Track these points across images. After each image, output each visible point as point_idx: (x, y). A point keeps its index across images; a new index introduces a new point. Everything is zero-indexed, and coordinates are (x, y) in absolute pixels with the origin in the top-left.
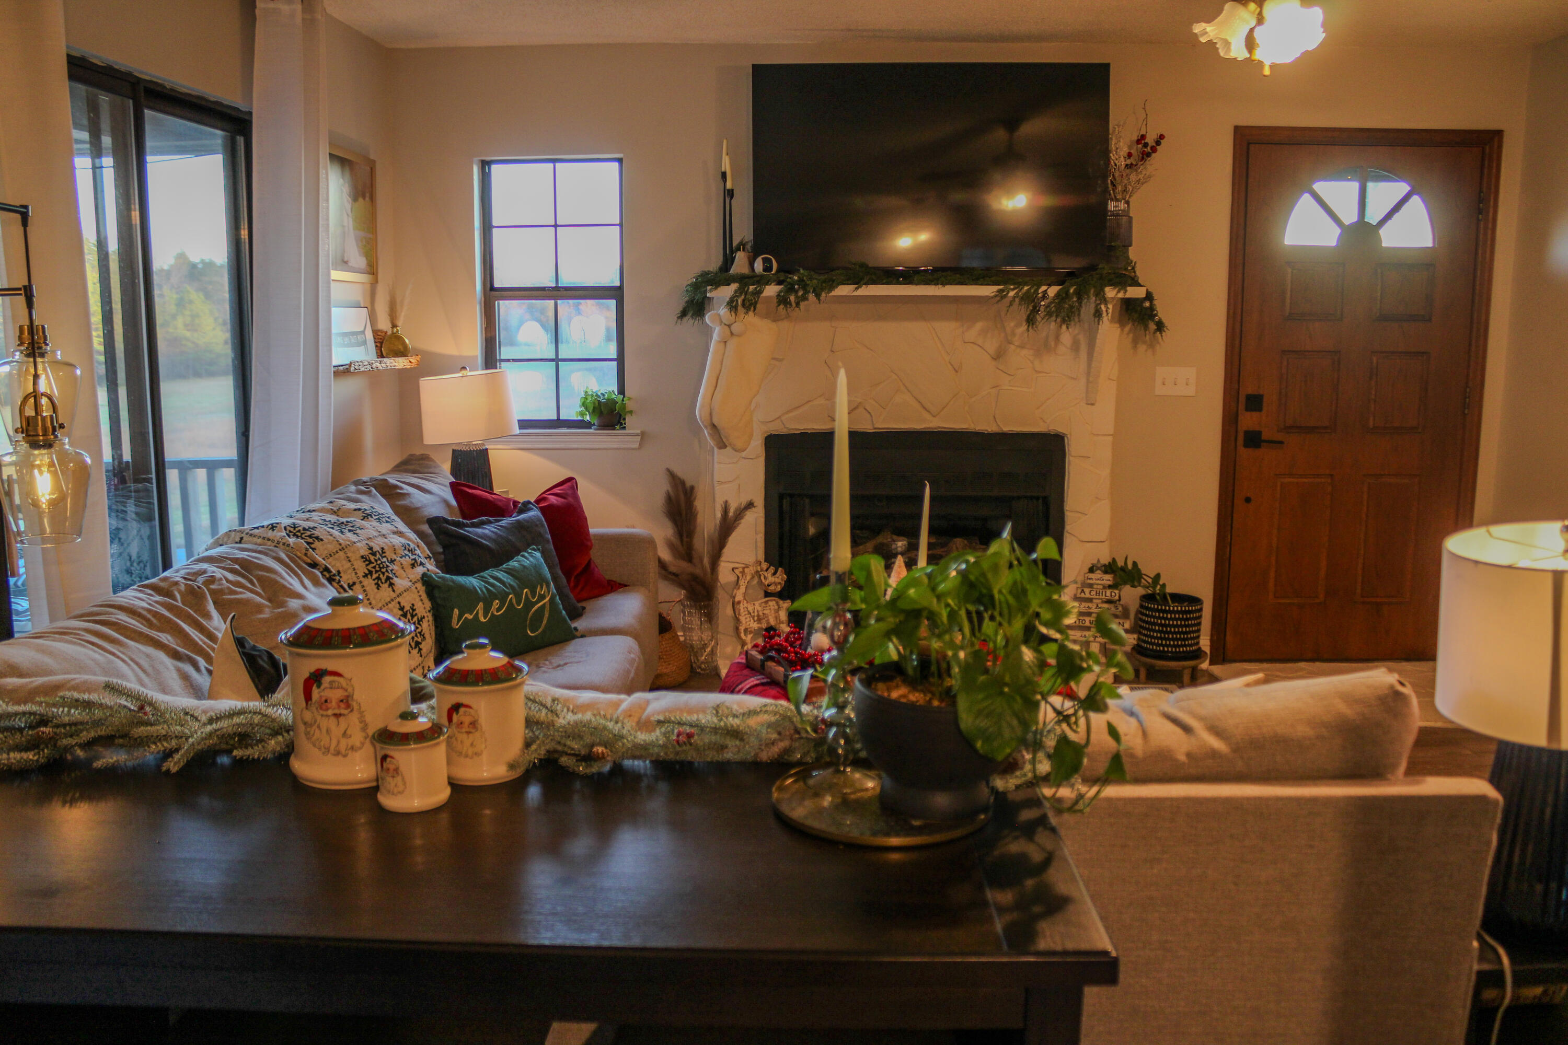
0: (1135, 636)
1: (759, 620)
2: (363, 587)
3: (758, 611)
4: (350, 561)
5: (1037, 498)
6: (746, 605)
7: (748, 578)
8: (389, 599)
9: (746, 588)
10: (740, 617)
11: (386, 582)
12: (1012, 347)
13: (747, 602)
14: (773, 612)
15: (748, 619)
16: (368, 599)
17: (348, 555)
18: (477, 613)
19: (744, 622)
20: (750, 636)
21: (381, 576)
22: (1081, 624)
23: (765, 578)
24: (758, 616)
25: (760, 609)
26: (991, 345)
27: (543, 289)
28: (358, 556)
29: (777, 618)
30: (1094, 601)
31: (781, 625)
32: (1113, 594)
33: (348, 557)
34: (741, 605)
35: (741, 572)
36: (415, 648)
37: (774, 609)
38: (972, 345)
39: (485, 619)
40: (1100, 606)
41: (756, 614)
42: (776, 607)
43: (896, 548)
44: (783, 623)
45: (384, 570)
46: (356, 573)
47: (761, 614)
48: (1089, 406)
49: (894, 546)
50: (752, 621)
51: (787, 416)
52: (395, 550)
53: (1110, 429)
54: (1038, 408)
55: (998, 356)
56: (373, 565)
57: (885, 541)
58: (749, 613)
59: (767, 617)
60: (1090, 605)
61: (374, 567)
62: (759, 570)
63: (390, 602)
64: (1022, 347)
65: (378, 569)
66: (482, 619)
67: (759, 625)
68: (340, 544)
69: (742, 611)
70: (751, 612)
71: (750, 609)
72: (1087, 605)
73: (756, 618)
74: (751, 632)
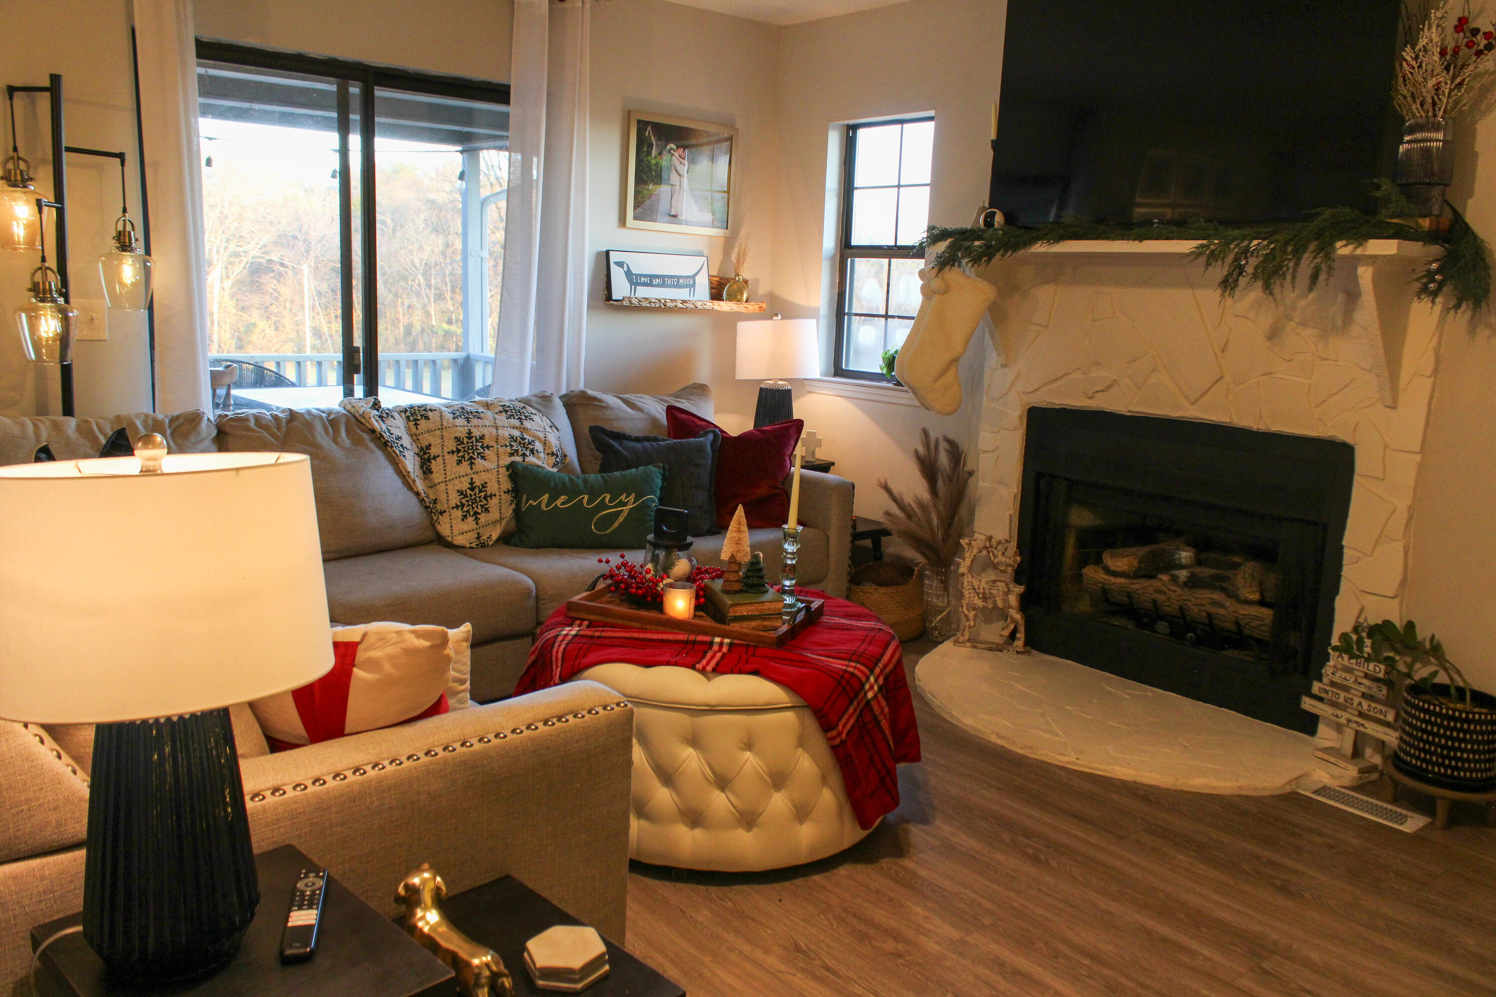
0: (1397, 734)
1: (985, 598)
2: (444, 460)
3: (983, 588)
4: (442, 439)
5: (1316, 524)
6: (970, 579)
7: (975, 551)
8: (464, 474)
9: (972, 561)
10: (963, 590)
11: (468, 460)
12: (1293, 324)
13: (972, 577)
14: (1001, 593)
15: (972, 595)
16: (445, 470)
17: (444, 434)
18: (541, 502)
19: (967, 596)
20: (973, 613)
21: (466, 455)
22: (1334, 698)
23: (995, 556)
24: (984, 593)
25: (986, 587)
26: (1266, 319)
27: (879, 248)
28: (453, 436)
29: (1005, 601)
30: (1355, 672)
31: (1010, 610)
32: (1377, 669)
33: (442, 435)
34: (965, 577)
35: (967, 544)
36: (473, 516)
37: (1003, 591)
38: (1243, 319)
39: (546, 507)
40: (1359, 680)
41: (981, 591)
42: (1006, 590)
43: (1180, 559)
44: (1012, 608)
45: (470, 451)
46: (443, 449)
47: (987, 592)
48: (1388, 410)
49: (1177, 556)
50: (976, 597)
51: (1047, 388)
52: (497, 439)
53: (1416, 445)
54: (1317, 406)
55: (1274, 334)
56: (463, 446)
57: (1167, 548)
58: (974, 588)
59: (994, 597)
60: (1348, 676)
61: (464, 448)
62: (988, 545)
63: (463, 476)
64: (1304, 324)
65: (466, 449)
66: (543, 507)
67: (984, 604)
68: (442, 425)
69: (966, 584)
70: (977, 588)
71: (975, 584)
72: (1344, 675)
73: (981, 596)
74: (974, 609)
